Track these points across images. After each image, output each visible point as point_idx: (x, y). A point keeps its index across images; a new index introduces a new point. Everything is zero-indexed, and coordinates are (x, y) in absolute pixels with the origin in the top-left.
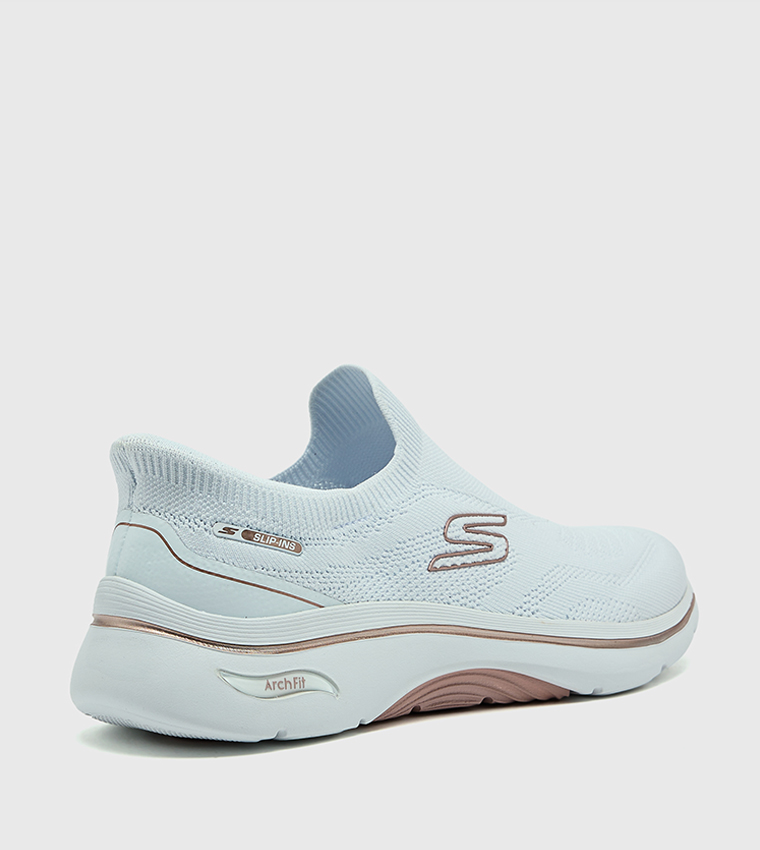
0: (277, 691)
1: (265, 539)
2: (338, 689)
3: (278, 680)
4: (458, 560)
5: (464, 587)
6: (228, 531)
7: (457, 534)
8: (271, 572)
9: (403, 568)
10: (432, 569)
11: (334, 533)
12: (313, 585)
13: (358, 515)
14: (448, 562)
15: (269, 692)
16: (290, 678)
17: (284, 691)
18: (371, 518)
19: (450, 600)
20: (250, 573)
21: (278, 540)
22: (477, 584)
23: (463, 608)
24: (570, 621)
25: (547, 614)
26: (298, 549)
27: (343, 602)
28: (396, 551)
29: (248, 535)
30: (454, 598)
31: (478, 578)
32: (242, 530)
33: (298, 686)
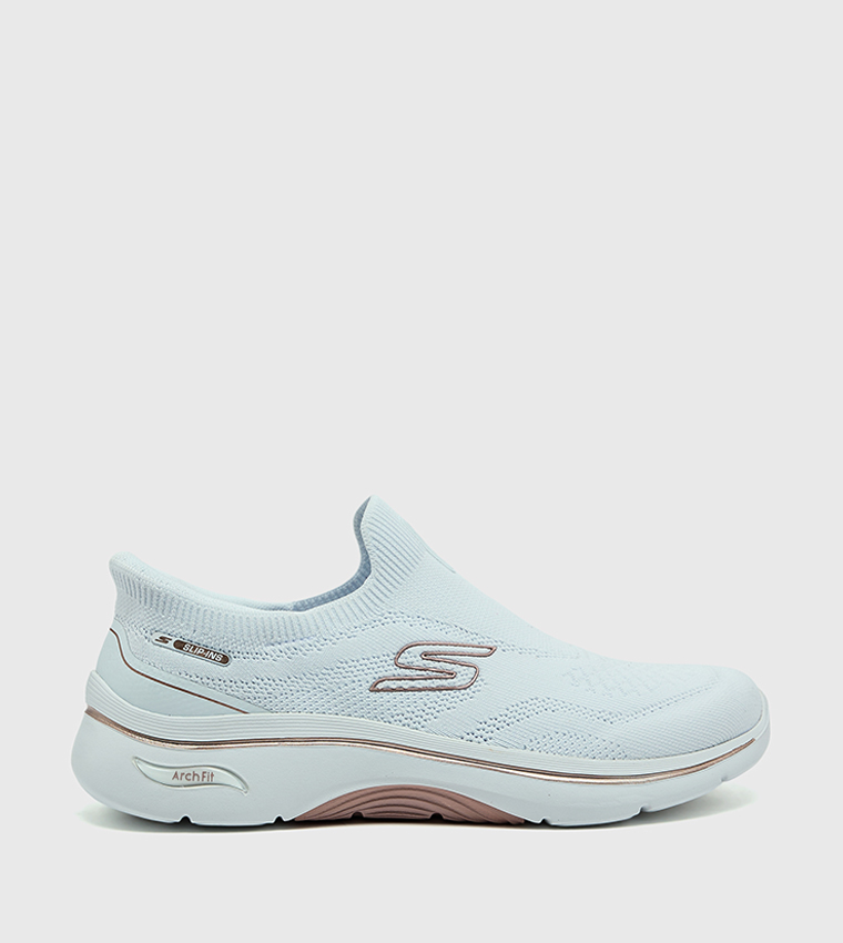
0: (184, 781)
1: (194, 649)
2: (247, 787)
3: (186, 771)
4: (406, 684)
5: (408, 709)
6: (163, 640)
7: (410, 660)
8: (194, 678)
9: (342, 686)
10: (374, 689)
11: (269, 649)
12: (236, 693)
13: (299, 635)
14: (393, 685)
15: (176, 782)
16: (199, 771)
17: (191, 782)
18: (315, 639)
19: (392, 720)
20: (174, 678)
21: (206, 651)
22: (425, 708)
23: (406, 728)
24: (527, 751)
25: (501, 743)
26: (225, 660)
27: (270, 710)
28: (336, 670)
29: (179, 645)
30: (396, 718)
31: (428, 702)
32: (174, 640)
33: (205, 780)
